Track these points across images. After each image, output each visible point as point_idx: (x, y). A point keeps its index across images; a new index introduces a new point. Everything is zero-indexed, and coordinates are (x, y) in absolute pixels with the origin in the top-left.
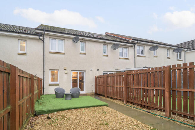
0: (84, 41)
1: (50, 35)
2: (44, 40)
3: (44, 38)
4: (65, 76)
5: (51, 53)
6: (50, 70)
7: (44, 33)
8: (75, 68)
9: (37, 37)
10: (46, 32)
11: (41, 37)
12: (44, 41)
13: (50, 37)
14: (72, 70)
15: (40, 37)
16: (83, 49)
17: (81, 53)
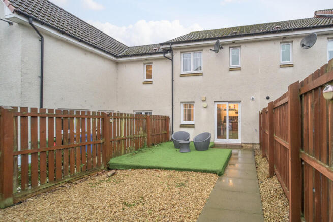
0: (237, 45)
1: (180, 49)
2: (172, 57)
3: (173, 55)
4: (204, 112)
5: (182, 75)
6: (181, 102)
7: (171, 47)
8: (221, 97)
9: (162, 56)
10: (173, 46)
11: (168, 55)
12: (172, 60)
13: (182, 51)
14: (215, 101)
15: (166, 55)
16: (236, 60)
17: (232, 69)
